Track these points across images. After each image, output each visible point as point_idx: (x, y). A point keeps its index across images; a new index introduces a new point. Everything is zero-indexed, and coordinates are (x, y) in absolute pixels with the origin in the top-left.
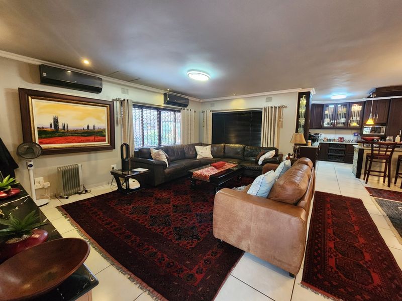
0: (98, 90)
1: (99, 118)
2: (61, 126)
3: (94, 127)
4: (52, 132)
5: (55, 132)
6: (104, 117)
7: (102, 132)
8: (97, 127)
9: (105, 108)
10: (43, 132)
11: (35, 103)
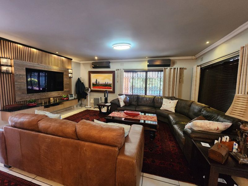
0: (109, 67)
1: (109, 79)
2: (98, 83)
3: (108, 83)
4: (95, 85)
5: (96, 85)
6: (112, 79)
7: (110, 85)
8: (109, 83)
9: (112, 74)
10: (93, 84)
11: (92, 75)
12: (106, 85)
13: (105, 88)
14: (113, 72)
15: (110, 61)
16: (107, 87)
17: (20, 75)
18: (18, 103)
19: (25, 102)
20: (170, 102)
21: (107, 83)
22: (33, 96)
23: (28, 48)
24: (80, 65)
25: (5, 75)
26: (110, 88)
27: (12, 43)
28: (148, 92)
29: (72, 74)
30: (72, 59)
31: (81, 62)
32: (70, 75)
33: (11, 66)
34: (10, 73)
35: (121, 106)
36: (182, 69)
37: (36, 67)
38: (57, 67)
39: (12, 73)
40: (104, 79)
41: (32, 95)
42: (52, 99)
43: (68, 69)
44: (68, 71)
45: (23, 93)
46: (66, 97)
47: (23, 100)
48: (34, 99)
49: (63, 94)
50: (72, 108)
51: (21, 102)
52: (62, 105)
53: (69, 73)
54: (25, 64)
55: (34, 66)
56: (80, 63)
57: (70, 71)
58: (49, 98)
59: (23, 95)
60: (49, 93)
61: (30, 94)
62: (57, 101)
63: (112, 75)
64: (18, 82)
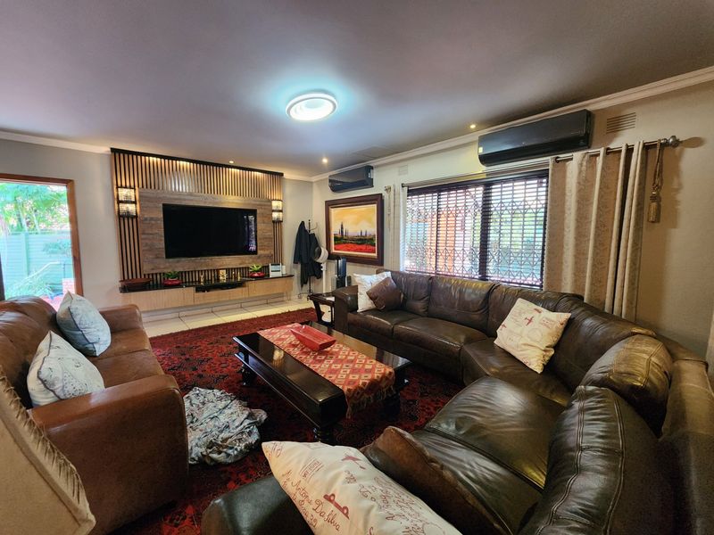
0: (368, 184)
1: (371, 221)
2: (344, 233)
3: (366, 233)
4: (340, 239)
5: (342, 239)
7: (372, 239)
8: (368, 234)
9: (375, 205)
10: (336, 239)
11: (334, 212)
12: (362, 241)
13: (361, 250)
14: (378, 200)
15: (372, 163)
16: (363, 247)
17: (152, 219)
18: (147, 277)
19: (158, 277)
20: (530, 321)
21: (364, 234)
22: (177, 265)
23: (167, 161)
24: (312, 186)
25: (126, 221)
26: (372, 250)
27: (139, 157)
28: (491, 266)
29: (281, 211)
30: (282, 174)
31: (314, 179)
32: (275, 215)
33: (135, 203)
34: (133, 217)
35: (360, 310)
36: (665, 145)
37: (185, 200)
38: (238, 197)
39: (136, 216)
40: (358, 221)
41: (178, 262)
42: (223, 273)
43: (270, 201)
44: (271, 205)
45: (157, 258)
46: (257, 271)
47: (157, 271)
48: (178, 270)
49: (253, 262)
50: (285, 298)
51: (152, 274)
52: (244, 289)
53: (273, 211)
54: (161, 196)
55: (180, 199)
56: (312, 183)
57: (275, 204)
58: (218, 270)
59: (158, 261)
60: (216, 258)
61: (171, 260)
62: (236, 278)
63: (374, 207)
64: (148, 234)
